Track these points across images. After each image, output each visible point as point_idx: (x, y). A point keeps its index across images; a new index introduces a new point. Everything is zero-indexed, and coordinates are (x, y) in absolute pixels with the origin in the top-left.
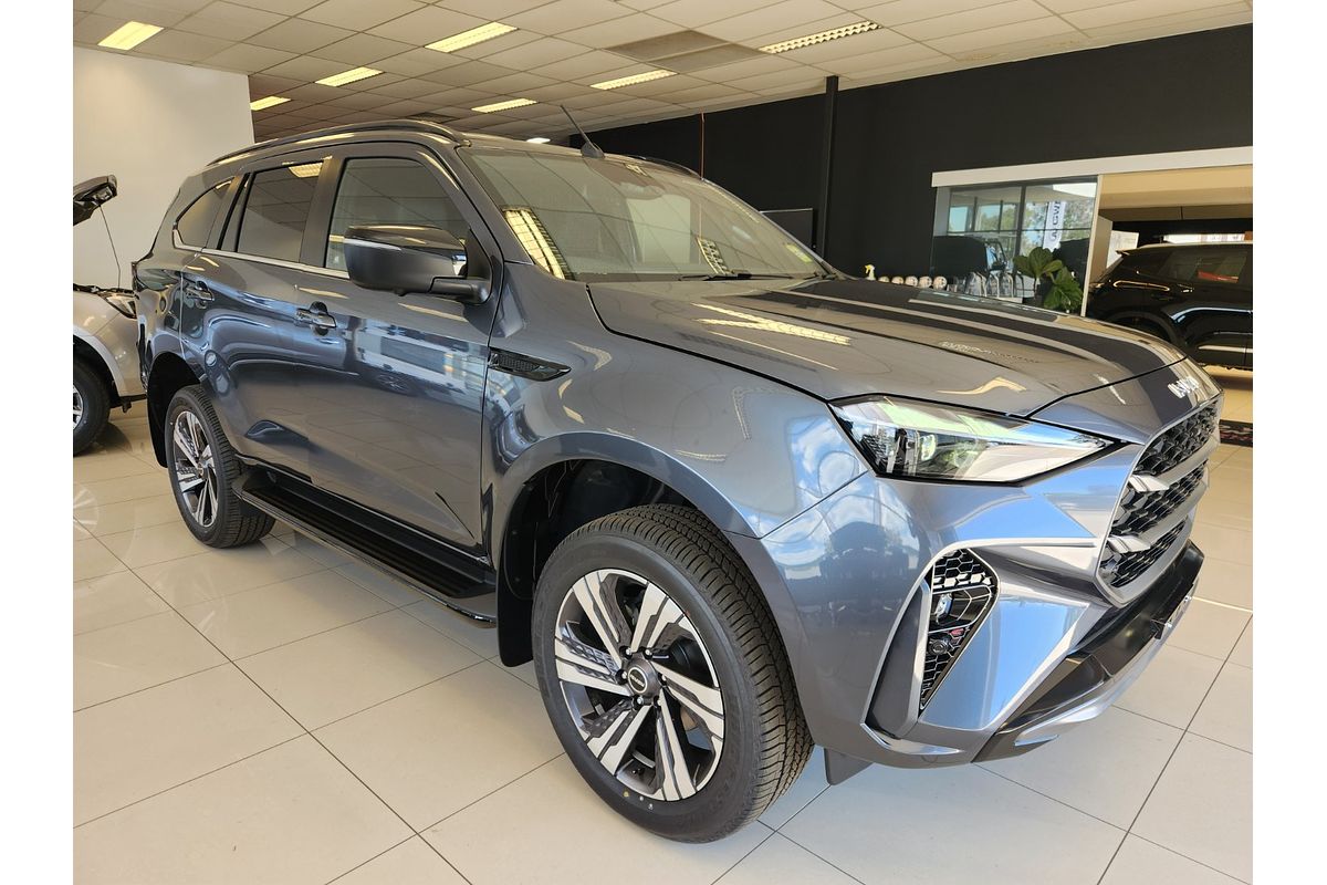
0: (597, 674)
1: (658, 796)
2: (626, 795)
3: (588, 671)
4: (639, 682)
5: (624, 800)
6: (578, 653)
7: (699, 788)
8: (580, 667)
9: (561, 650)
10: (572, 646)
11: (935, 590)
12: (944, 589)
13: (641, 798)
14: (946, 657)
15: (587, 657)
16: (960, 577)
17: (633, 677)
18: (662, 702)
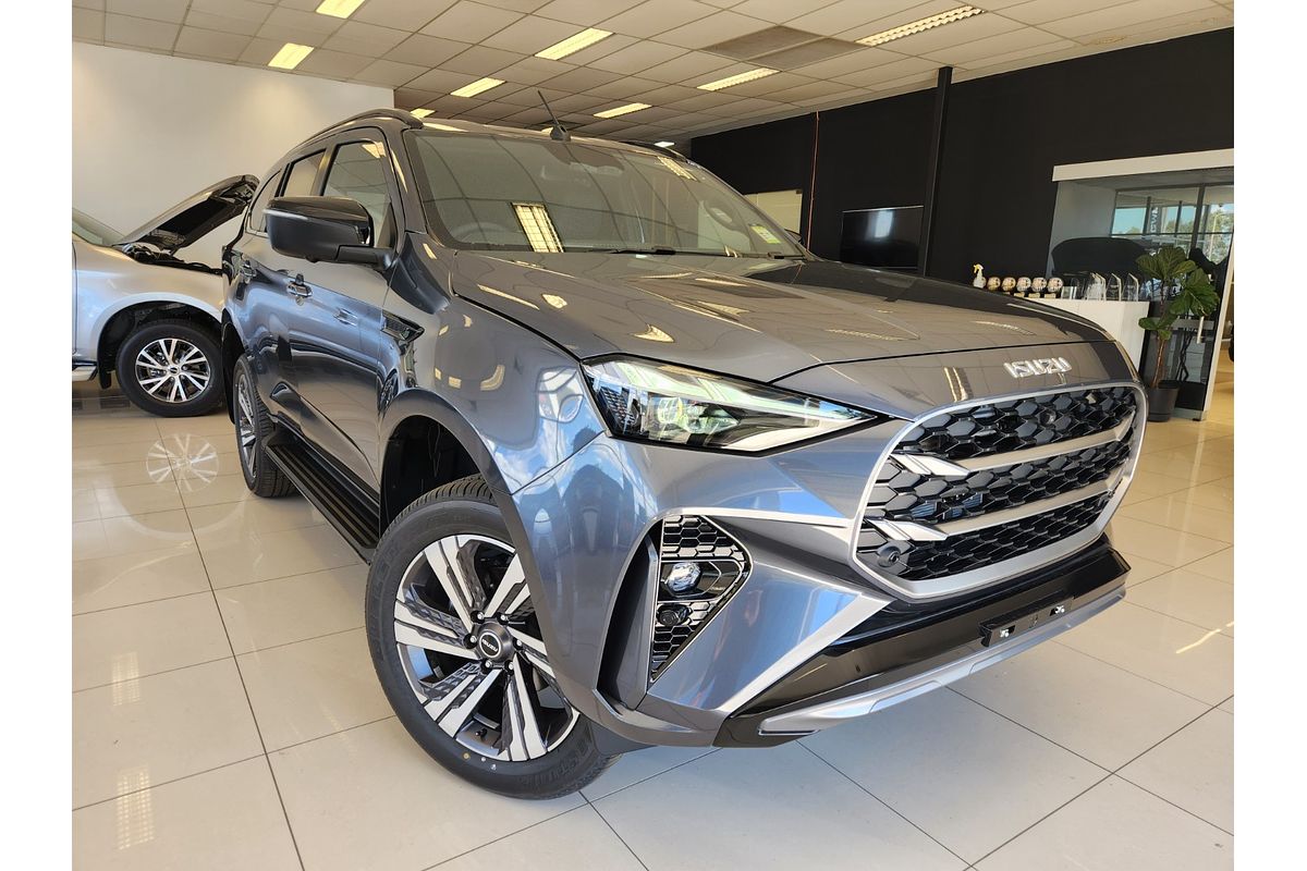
0: (443, 638)
1: (504, 756)
2: (467, 756)
3: (433, 635)
4: (492, 647)
5: (463, 761)
6: (423, 616)
7: (550, 749)
8: (422, 631)
9: (402, 612)
10: (415, 610)
11: (663, 559)
12: (679, 558)
13: (483, 759)
14: (685, 630)
15: (433, 620)
16: (699, 548)
17: (485, 642)
18: (515, 665)
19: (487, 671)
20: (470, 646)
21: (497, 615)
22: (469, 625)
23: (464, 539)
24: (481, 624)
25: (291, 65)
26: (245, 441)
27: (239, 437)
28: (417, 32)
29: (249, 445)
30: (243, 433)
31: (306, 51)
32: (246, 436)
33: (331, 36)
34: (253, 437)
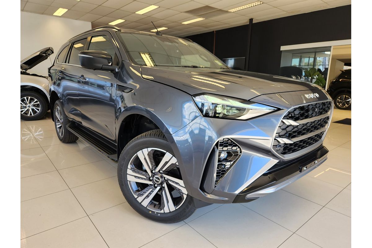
0: (142, 178)
1: (162, 211)
2: (150, 212)
3: (139, 178)
4: (158, 180)
5: (149, 214)
6: (136, 172)
7: (177, 208)
8: (135, 177)
9: (129, 171)
10: (134, 171)
11: (219, 151)
13: (156, 213)
15: (139, 173)
16: (228, 147)
17: (156, 179)
18: (165, 185)
19: (156, 187)
20: (150, 180)
21: (159, 171)
22: (150, 174)
23: (150, 149)
24: (154, 174)
25: (60, 15)
26: (58, 126)
27: (56, 125)
28: (100, 5)
29: (60, 128)
30: (57, 124)
31: (66, 10)
32: (58, 125)
33: (74, 6)
34: (61, 125)
